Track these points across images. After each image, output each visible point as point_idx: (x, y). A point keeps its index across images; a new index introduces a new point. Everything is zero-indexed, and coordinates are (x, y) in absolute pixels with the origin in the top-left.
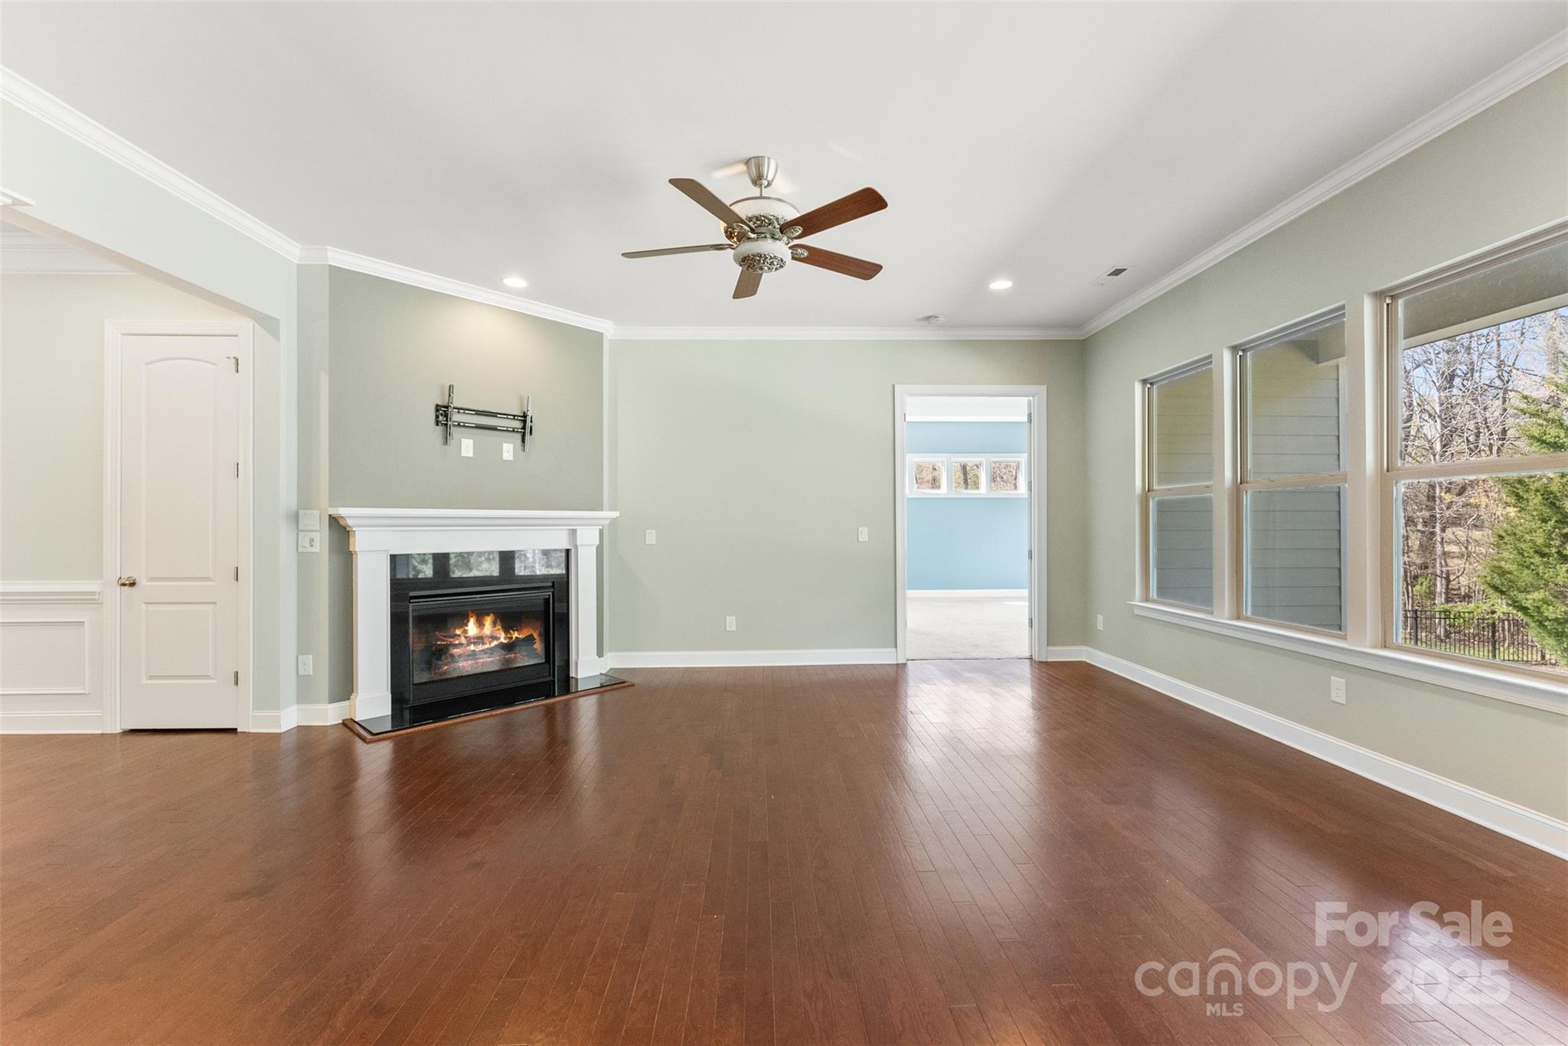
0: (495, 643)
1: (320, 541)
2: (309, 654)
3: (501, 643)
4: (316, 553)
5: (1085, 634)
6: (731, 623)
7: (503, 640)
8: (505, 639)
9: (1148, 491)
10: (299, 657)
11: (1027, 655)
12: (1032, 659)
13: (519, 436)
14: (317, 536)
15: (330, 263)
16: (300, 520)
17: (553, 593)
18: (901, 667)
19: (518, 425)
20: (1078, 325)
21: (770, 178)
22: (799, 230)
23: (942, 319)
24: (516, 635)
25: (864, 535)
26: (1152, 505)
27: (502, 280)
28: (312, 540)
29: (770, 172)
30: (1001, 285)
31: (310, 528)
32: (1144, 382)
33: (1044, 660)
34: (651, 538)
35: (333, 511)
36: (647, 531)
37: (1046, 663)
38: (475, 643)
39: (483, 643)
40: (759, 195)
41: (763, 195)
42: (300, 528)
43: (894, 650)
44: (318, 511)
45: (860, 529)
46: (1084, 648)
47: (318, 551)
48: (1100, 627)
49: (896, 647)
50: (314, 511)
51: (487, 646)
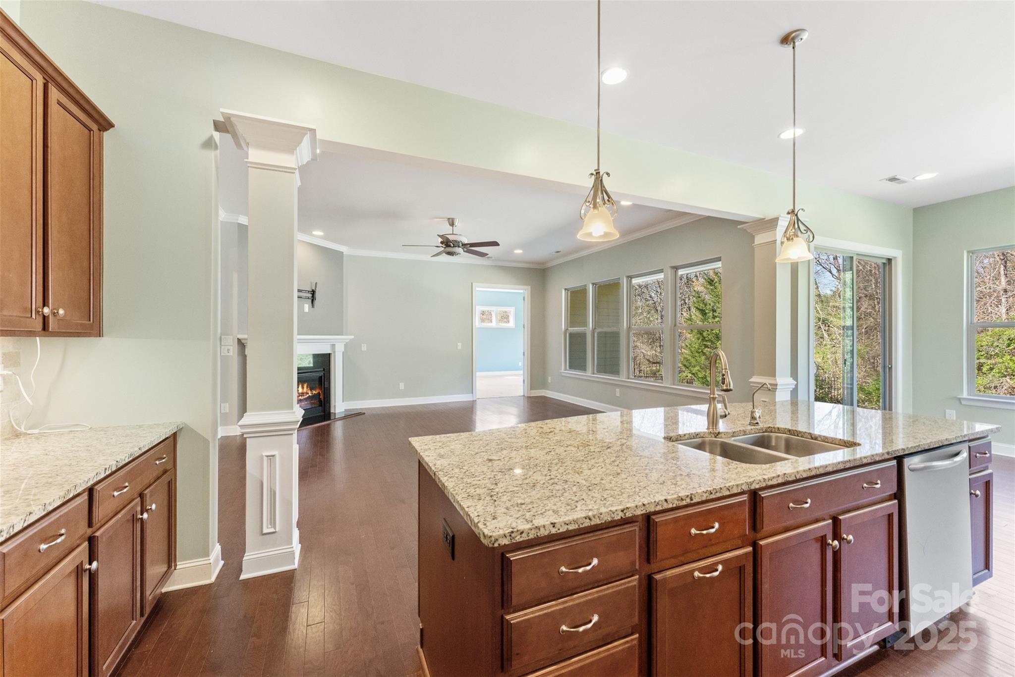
0: (307, 395)
1: (232, 350)
2: (227, 402)
3: (309, 396)
4: (231, 356)
5: (544, 385)
6: (402, 386)
7: (310, 394)
8: (311, 393)
9: (566, 330)
10: (222, 404)
11: (522, 394)
12: (524, 396)
13: (310, 301)
14: (231, 348)
15: (239, 222)
16: (222, 341)
17: (324, 374)
18: (474, 402)
19: (310, 295)
20: (543, 263)
21: (456, 225)
22: (469, 246)
23: (493, 258)
24: (314, 392)
25: (460, 345)
26: (568, 335)
27: (312, 232)
28: (228, 350)
29: (456, 223)
30: (518, 251)
31: (227, 344)
32: (565, 289)
33: (529, 396)
34: (364, 348)
35: (240, 336)
36: (362, 345)
37: (530, 397)
38: (302, 396)
39: (304, 396)
40: (452, 233)
41: (454, 233)
42: (222, 344)
43: (471, 395)
44: (232, 337)
45: (458, 344)
46: (544, 390)
47: (232, 354)
48: (550, 382)
49: (472, 393)
50: (229, 337)
51: (305, 397)
